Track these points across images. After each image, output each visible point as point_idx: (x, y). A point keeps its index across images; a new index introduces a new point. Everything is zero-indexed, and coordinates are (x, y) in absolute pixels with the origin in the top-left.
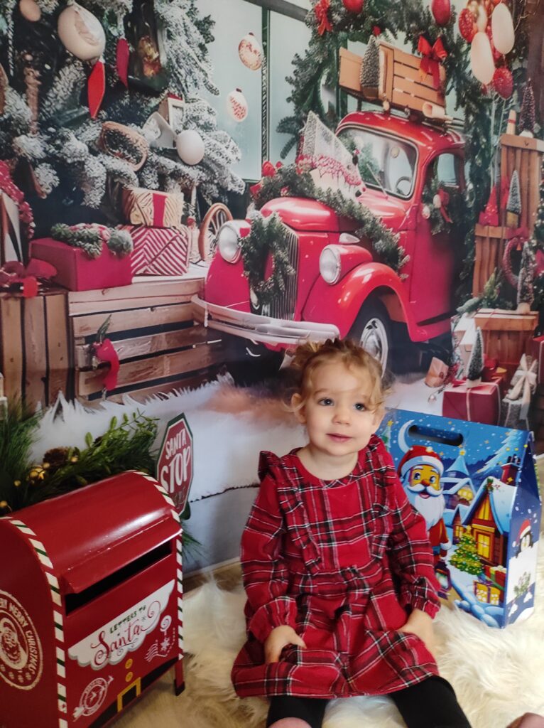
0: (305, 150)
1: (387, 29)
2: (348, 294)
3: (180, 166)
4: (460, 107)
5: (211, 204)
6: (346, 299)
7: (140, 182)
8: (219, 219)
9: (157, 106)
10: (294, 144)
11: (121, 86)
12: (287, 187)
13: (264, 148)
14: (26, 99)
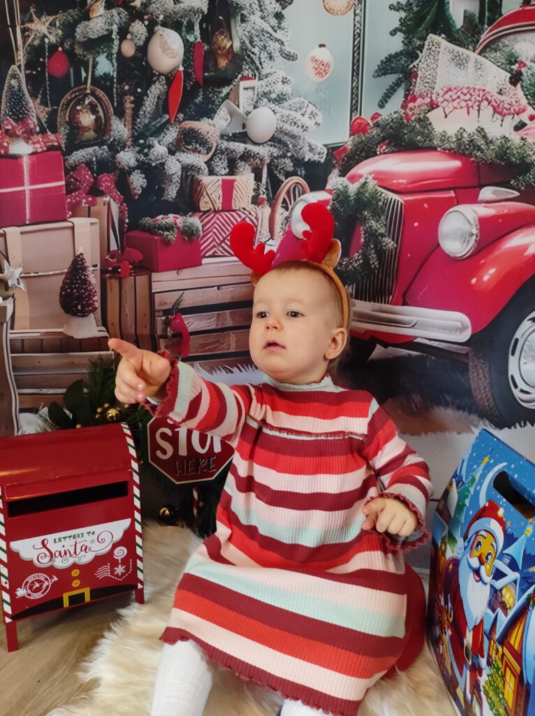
0: (419, 87)
2: (492, 271)
5: (284, 179)
6: (486, 278)
7: (209, 170)
8: (293, 194)
9: (228, 94)
10: (401, 85)
11: (196, 86)
12: (387, 141)
13: (354, 102)
14: (125, 121)
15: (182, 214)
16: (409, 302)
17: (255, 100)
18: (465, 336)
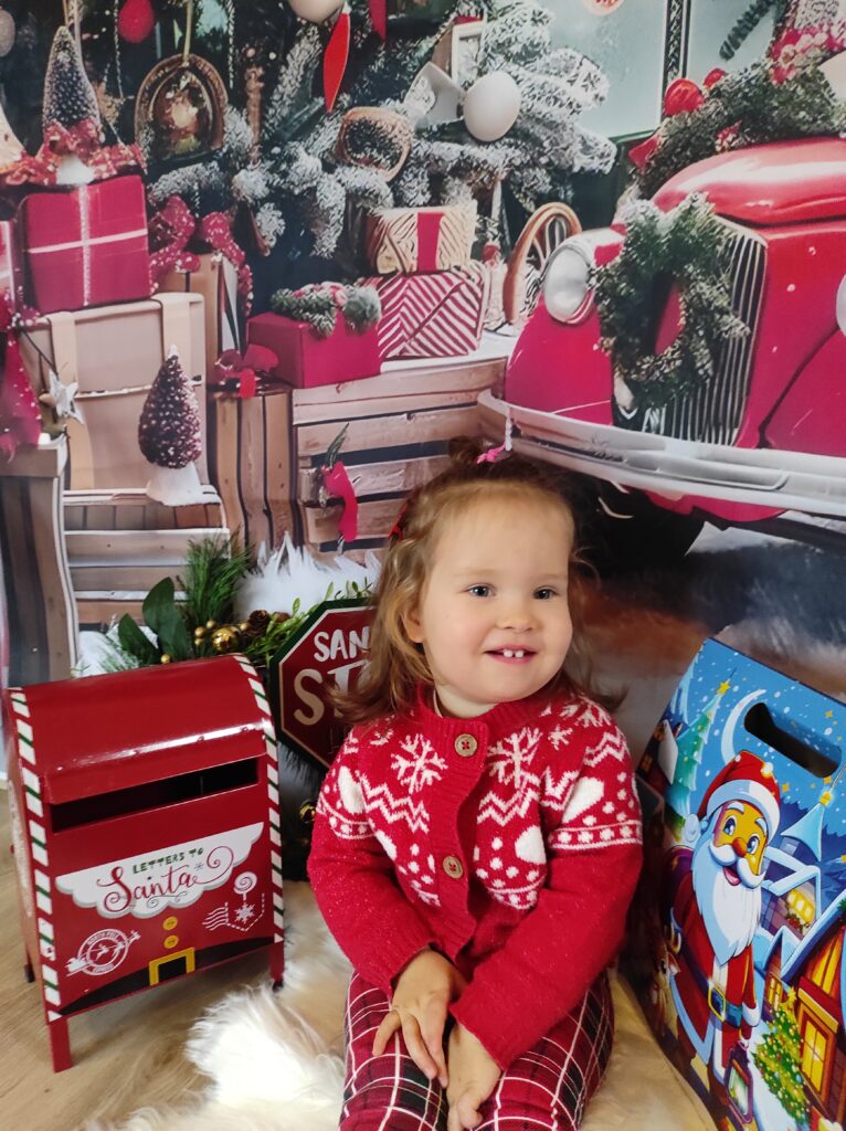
0: (805, 15)
5: (532, 209)
7: (395, 198)
8: (552, 236)
9: (431, 50)
10: (767, 11)
11: (373, 41)
12: (736, 124)
13: (672, 51)
14: (247, 115)
15: (345, 280)
16: (773, 442)
17: (480, 59)
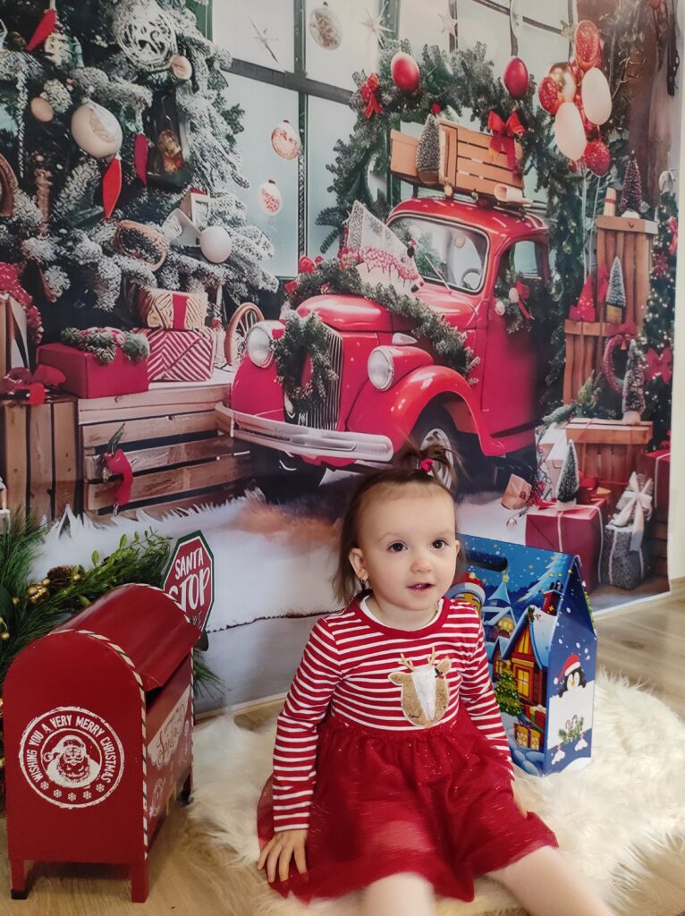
0: (349, 243)
1: (448, 106)
2: (403, 401)
3: (204, 265)
4: (542, 187)
5: (238, 304)
6: (400, 407)
7: (158, 282)
8: (248, 319)
9: (179, 202)
10: (337, 237)
11: (139, 184)
12: (329, 283)
13: (301, 242)
14: (37, 200)
15: (123, 328)
16: (350, 429)
17: (209, 217)
18: (388, 457)
